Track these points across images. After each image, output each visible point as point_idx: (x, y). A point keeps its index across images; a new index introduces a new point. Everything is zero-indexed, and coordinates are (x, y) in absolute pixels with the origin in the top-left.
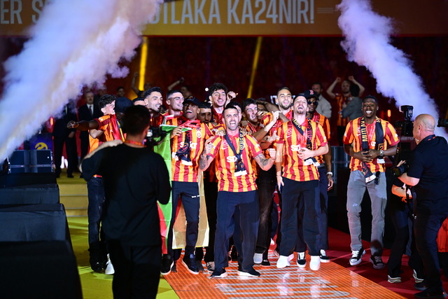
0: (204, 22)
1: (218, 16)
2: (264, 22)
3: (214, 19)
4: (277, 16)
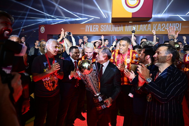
0: (146, 30)
1: (150, 29)
2: (164, 30)
3: (149, 30)
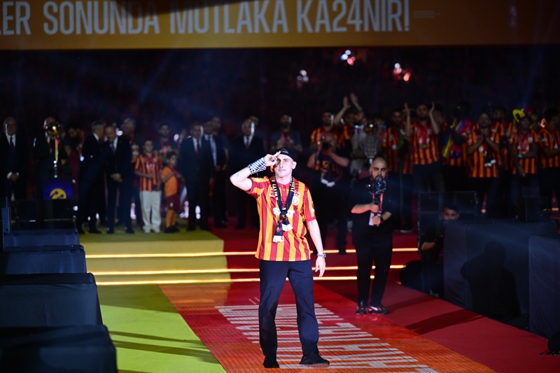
0: (266, 30)
1: (284, 22)
2: (344, 29)
3: (280, 27)
4: (360, 22)
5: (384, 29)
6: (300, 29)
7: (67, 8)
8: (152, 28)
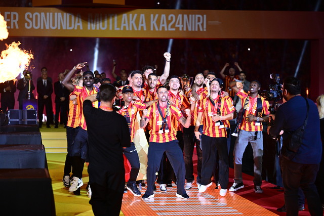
1: (144, 25)
2: (174, 29)
3: (142, 28)
4: (182, 26)
5: (193, 30)
6: (152, 29)
7: (37, 16)
8: (78, 27)
